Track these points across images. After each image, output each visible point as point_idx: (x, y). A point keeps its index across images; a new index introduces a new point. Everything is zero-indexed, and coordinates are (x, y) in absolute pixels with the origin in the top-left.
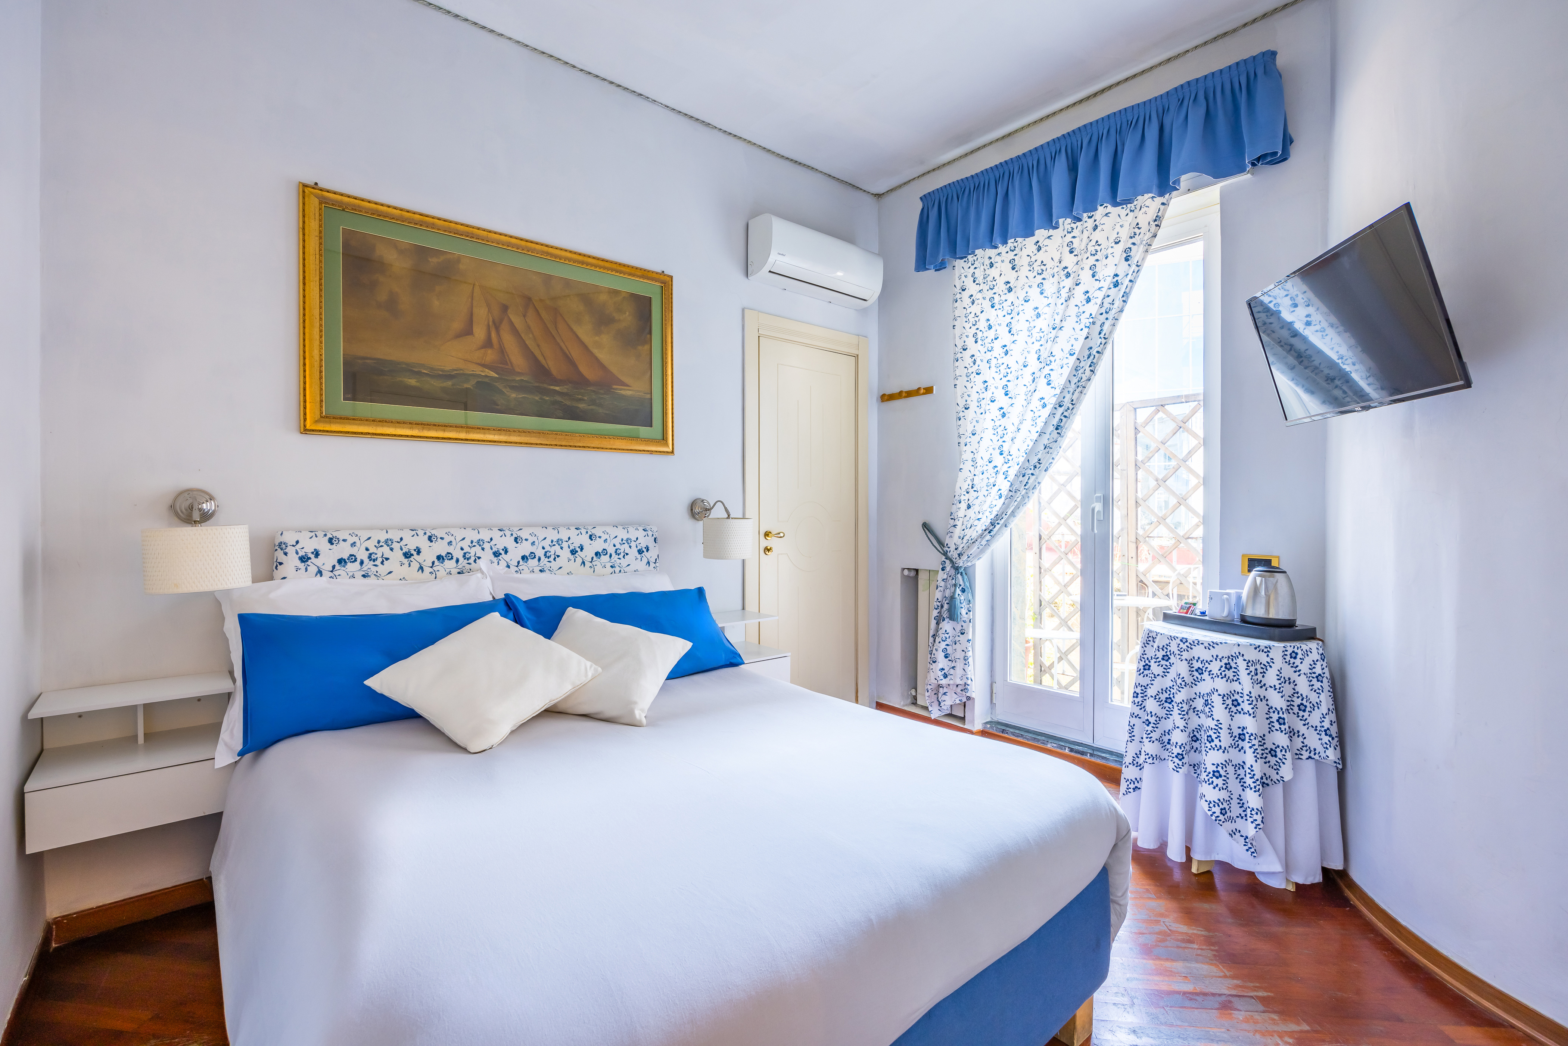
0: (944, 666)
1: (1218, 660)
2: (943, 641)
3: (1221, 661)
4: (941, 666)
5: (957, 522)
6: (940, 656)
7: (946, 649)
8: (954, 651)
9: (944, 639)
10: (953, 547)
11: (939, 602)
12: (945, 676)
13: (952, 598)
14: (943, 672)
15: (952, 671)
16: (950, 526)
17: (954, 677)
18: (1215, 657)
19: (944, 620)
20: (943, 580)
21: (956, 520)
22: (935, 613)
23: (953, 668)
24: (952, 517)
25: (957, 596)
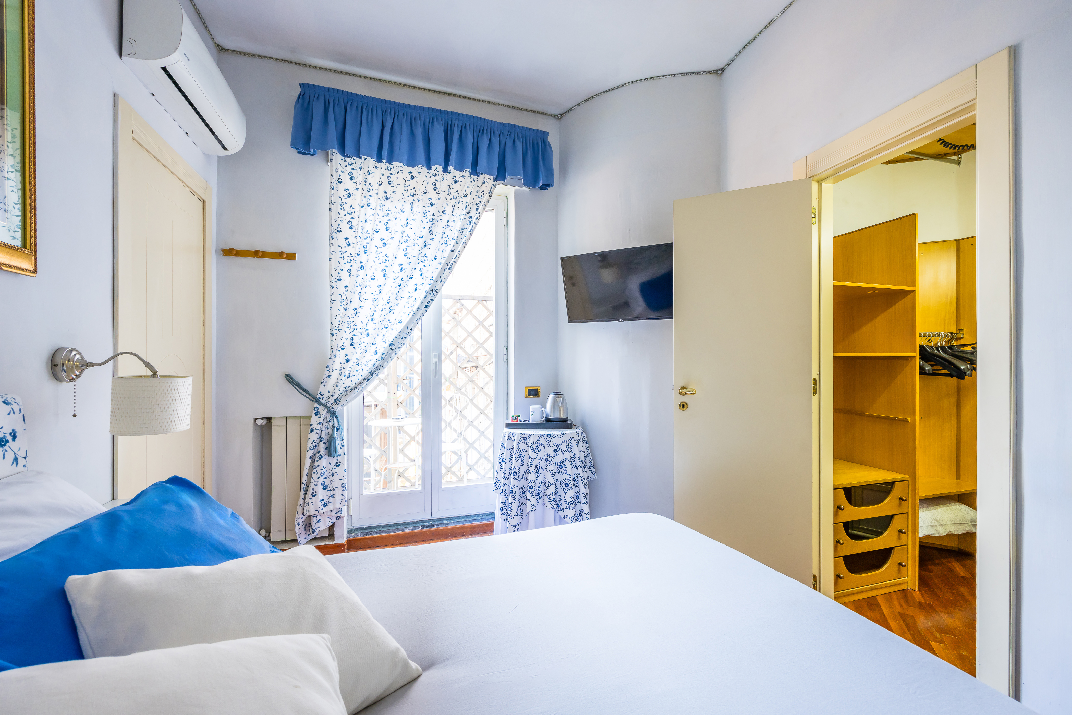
0: (324, 497)
1: (565, 443)
2: (321, 476)
3: (566, 443)
4: (321, 498)
5: (331, 373)
6: (320, 489)
7: (324, 482)
8: (332, 482)
9: (322, 474)
10: (326, 395)
11: (315, 443)
12: (325, 505)
13: (332, 438)
14: (323, 502)
15: (331, 499)
16: (325, 376)
17: (334, 504)
18: (563, 441)
19: (321, 457)
20: (320, 423)
21: (331, 372)
22: (310, 453)
23: (332, 496)
24: (328, 369)
25: (335, 435)
